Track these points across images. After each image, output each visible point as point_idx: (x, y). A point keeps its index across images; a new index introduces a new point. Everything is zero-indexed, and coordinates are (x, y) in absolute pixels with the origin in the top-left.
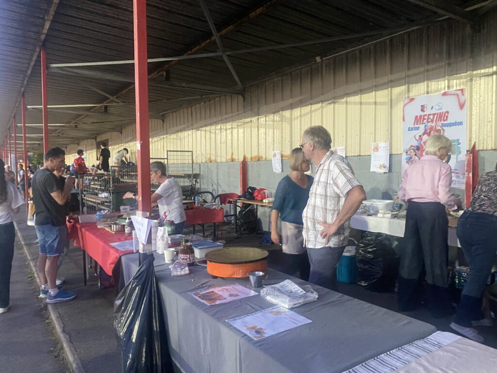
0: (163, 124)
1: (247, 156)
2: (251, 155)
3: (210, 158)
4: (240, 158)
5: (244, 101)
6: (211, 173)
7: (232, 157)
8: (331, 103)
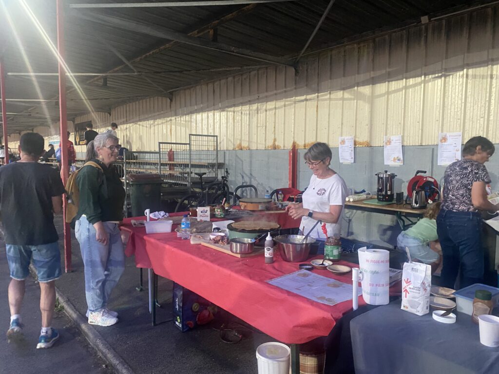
0: (170, 103)
1: (298, 142)
2: (305, 141)
3: (240, 145)
4: (286, 145)
5: (296, 75)
6: (241, 162)
7: (274, 144)
8: (440, 77)
